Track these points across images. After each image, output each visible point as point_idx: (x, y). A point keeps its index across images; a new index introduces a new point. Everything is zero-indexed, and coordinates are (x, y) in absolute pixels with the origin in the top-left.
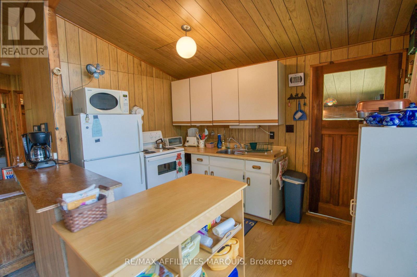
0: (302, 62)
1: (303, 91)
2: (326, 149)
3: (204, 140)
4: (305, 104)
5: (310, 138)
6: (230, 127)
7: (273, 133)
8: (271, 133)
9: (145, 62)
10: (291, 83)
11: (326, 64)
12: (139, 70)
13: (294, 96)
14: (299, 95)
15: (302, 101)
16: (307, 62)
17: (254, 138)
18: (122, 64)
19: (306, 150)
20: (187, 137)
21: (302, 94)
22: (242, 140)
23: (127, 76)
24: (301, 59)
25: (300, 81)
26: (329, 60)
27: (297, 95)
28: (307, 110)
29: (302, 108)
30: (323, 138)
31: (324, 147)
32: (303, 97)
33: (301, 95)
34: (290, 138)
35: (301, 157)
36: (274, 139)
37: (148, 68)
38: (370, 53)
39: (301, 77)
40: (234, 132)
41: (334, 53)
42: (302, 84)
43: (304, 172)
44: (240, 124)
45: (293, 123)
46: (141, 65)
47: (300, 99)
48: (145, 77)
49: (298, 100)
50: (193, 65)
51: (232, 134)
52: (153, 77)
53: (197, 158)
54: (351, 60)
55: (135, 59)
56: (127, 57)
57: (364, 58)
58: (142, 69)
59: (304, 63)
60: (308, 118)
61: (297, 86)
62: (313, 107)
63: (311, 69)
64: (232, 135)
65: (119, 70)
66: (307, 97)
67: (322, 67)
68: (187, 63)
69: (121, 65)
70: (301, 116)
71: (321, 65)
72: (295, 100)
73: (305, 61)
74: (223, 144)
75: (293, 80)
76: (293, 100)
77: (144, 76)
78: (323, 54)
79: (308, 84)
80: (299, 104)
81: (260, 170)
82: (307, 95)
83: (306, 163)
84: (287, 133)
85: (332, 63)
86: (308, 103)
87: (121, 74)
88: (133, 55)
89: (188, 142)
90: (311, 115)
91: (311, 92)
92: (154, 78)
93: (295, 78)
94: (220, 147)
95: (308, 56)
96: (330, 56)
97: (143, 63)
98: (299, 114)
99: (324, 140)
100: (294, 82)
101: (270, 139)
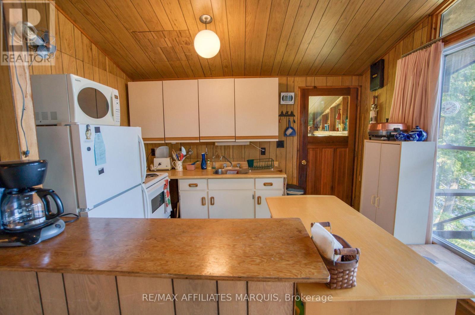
0: (292, 82)
1: (292, 110)
2: (310, 162)
3: (182, 161)
4: (294, 122)
5: (298, 152)
6: (216, 144)
7: (265, 149)
8: (262, 148)
9: (96, 46)
10: (283, 101)
11: (311, 88)
12: (89, 57)
13: (285, 114)
14: (289, 113)
15: (291, 119)
16: (296, 83)
17: (243, 155)
18: (66, 40)
19: (295, 163)
20: (154, 159)
21: (292, 112)
22: (230, 158)
23: (75, 63)
24: (291, 79)
25: (291, 99)
26: (313, 85)
27: (287, 112)
28: (296, 126)
29: (292, 125)
30: (308, 152)
31: (309, 160)
32: (292, 115)
33: (290, 113)
34: (281, 153)
35: (291, 170)
36: (265, 155)
37: (100, 56)
38: (340, 85)
39: (292, 96)
40: (220, 150)
41: (317, 79)
42: (292, 102)
43: (293, 184)
44: (237, 141)
45: (283, 139)
46: (91, 49)
47: (290, 116)
48: (97, 69)
49: (288, 117)
50: (171, 65)
51: (216, 151)
52: (106, 70)
53: (188, 184)
54: (328, 87)
55: (85, 38)
56: (73, 30)
57: (337, 87)
58: (93, 55)
59: (293, 83)
60: (297, 134)
61: (287, 105)
62: (301, 125)
63: (299, 90)
64: (217, 153)
65: (63, 51)
66: (295, 115)
67: (308, 89)
68: (167, 60)
69: (66, 43)
70: (292, 133)
71: (307, 88)
72: (286, 117)
73: (294, 82)
74: (209, 164)
75: (284, 98)
76: (284, 117)
77: (96, 67)
78: (309, 78)
79: (296, 103)
80: (289, 121)
81: (272, 186)
82: (295, 114)
83: (295, 175)
84: (278, 149)
85: (315, 87)
86: (296, 120)
87: (66, 58)
88: (82, 31)
89: (161, 164)
90: (299, 131)
91: (299, 111)
92: (108, 73)
93: (286, 97)
94: (205, 168)
95: (297, 78)
96: (313, 80)
97: (94, 46)
98: (290, 131)
99: (309, 153)
100: (285, 100)
101: (261, 156)
